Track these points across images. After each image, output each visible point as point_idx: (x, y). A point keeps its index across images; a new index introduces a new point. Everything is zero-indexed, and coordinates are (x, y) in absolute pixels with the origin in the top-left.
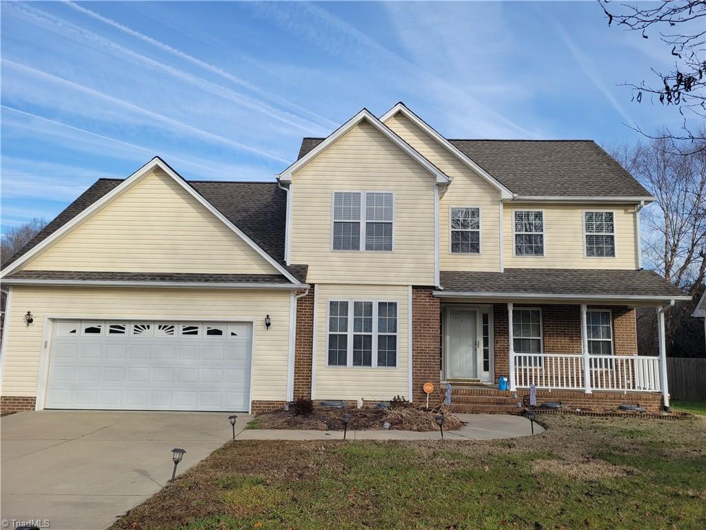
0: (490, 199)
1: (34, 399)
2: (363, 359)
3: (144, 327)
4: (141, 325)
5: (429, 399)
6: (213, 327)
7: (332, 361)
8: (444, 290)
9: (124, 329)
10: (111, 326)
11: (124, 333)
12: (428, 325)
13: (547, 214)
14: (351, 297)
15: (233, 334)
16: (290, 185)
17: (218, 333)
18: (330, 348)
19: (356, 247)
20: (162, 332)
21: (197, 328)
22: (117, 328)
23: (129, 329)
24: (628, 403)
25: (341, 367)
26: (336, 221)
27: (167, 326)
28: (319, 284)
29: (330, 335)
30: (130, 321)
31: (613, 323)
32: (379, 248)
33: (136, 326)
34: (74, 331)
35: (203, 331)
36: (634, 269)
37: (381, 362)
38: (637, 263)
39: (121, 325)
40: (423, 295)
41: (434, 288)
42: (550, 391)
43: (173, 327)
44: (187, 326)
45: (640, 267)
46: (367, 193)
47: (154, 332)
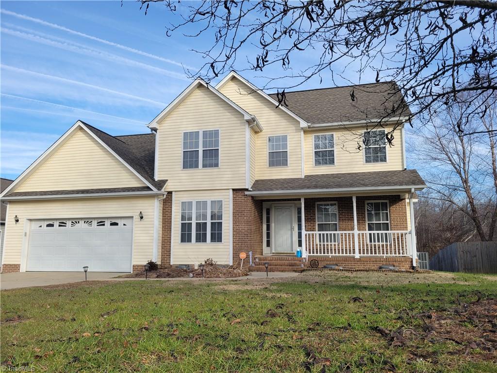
0: (294, 128)
1: (19, 265)
2: (201, 238)
3: (76, 222)
4: (75, 221)
5: (243, 263)
6: (114, 221)
7: (183, 240)
8: (253, 191)
9: (66, 224)
10: (60, 223)
11: (66, 226)
12: (244, 214)
13: (336, 135)
14: (194, 198)
15: (124, 225)
16: (158, 131)
17: (116, 224)
18: (182, 231)
19: (197, 166)
20: (86, 225)
21: (104, 222)
22: (62, 224)
23: (69, 223)
24: (386, 265)
25: (188, 243)
26: (185, 150)
27: (88, 221)
28: (175, 191)
29: (182, 223)
30: (69, 219)
31: (390, 209)
32: (211, 166)
33: (72, 222)
34: (41, 226)
35: (107, 223)
36: (401, 169)
37: (213, 239)
38: (403, 165)
39: (65, 222)
40: (240, 194)
41: (247, 190)
42: (330, 257)
43: (91, 222)
44: (99, 221)
45: (405, 167)
46: (203, 131)
47: (82, 225)
